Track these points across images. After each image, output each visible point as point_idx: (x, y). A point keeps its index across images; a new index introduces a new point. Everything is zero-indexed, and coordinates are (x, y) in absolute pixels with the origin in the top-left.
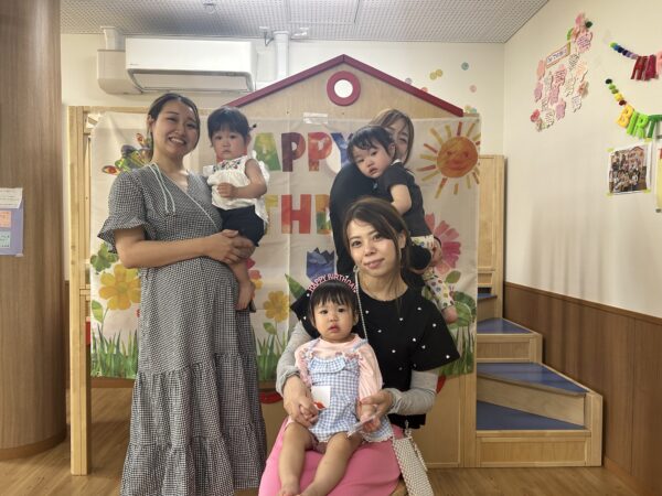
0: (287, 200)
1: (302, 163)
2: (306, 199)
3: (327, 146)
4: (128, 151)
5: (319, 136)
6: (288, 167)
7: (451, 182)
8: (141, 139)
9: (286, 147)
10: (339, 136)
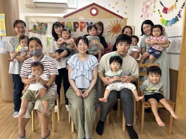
1: (78, 30)
4: (35, 26)
5: (83, 23)
6: (75, 31)
8: (37, 23)
9: (74, 25)
10: (87, 23)
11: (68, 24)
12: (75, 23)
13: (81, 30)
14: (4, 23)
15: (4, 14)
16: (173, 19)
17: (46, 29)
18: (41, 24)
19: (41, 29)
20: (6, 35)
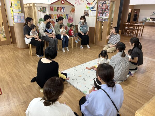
0: (58, 15)
1: (59, 11)
2: (59, 15)
3: (62, 9)
4: (41, 9)
5: (61, 7)
6: (58, 11)
7: (73, 13)
8: (42, 7)
9: (57, 8)
10: (62, 8)
11: (55, 8)
12: (58, 7)
13: (60, 11)
14: (20, 6)
15: (19, 1)
16: (92, 7)
17: (46, 10)
18: (43, 8)
19: (43, 10)
20: (21, 12)
